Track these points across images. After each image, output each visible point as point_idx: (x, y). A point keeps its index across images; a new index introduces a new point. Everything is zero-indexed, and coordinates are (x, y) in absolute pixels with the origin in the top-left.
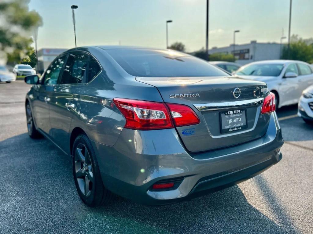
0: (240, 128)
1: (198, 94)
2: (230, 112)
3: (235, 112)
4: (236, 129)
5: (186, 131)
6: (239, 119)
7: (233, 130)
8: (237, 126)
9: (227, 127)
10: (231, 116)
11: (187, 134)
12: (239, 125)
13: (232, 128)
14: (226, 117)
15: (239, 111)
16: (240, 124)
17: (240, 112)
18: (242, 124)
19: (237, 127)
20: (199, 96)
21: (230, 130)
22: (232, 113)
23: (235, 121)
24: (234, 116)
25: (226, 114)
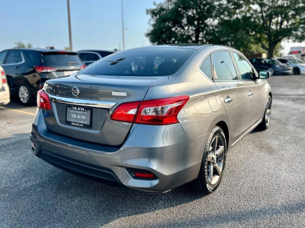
0: (82, 126)
2: (74, 108)
3: (79, 109)
4: (78, 124)
6: (83, 117)
7: (75, 124)
8: (80, 122)
9: (71, 120)
10: (75, 112)
12: (82, 122)
13: (74, 123)
14: (71, 111)
15: (83, 109)
16: (84, 122)
17: (84, 111)
18: (86, 123)
19: (80, 124)
21: (73, 124)
22: (76, 109)
23: (79, 117)
24: (78, 112)
25: (71, 108)
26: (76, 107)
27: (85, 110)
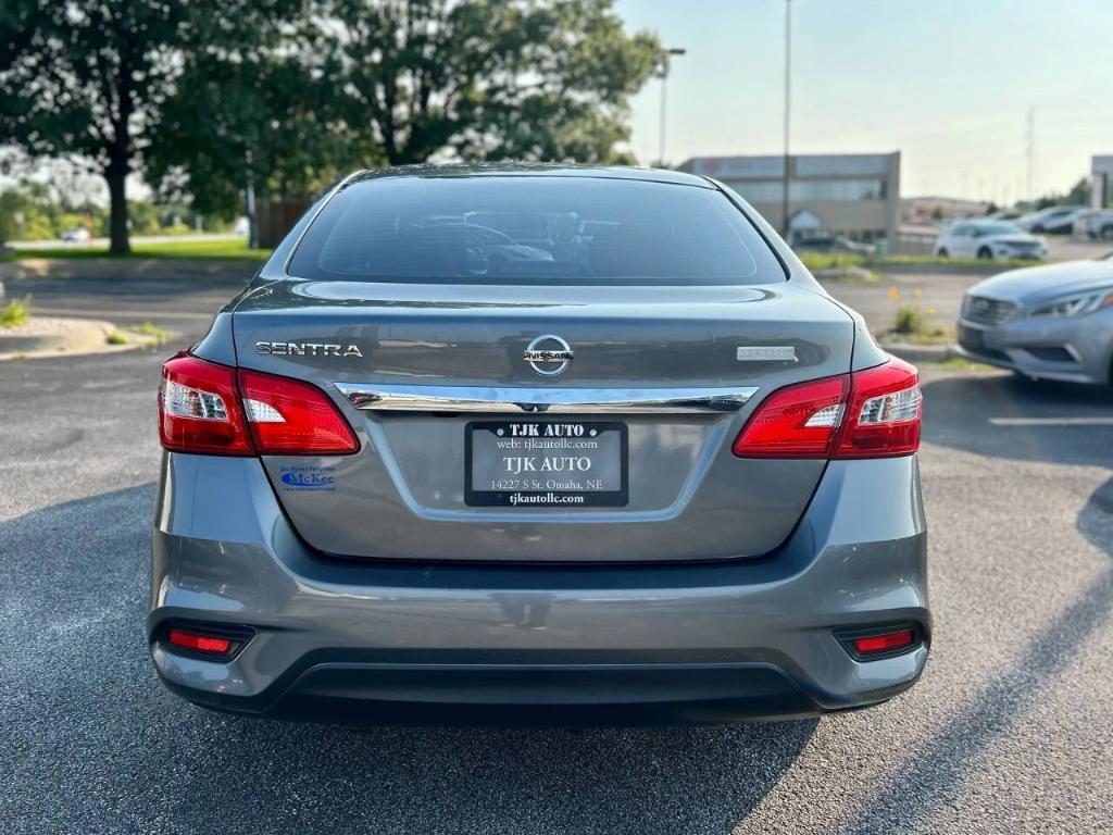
0: (581, 499)
1: (356, 348)
2: (520, 430)
3: (552, 430)
4: (551, 498)
5: (297, 475)
6: (581, 464)
7: (533, 500)
8: (560, 487)
9: (502, 486)
10: (531, 445)
11: (299, 484)
12: (574, 486)
13: (524, 494)
14: (501, 445)
15: (580, 430)
16: (583, 485)
17: (586, 435)
19: (559, 494)
20: (360, 355)
21: (517, 499)
22: (534, 432)
23: (550, 465)
24: (549, 445)
25: (501, 432)
26: (534, 423)
27: (593, 433)
